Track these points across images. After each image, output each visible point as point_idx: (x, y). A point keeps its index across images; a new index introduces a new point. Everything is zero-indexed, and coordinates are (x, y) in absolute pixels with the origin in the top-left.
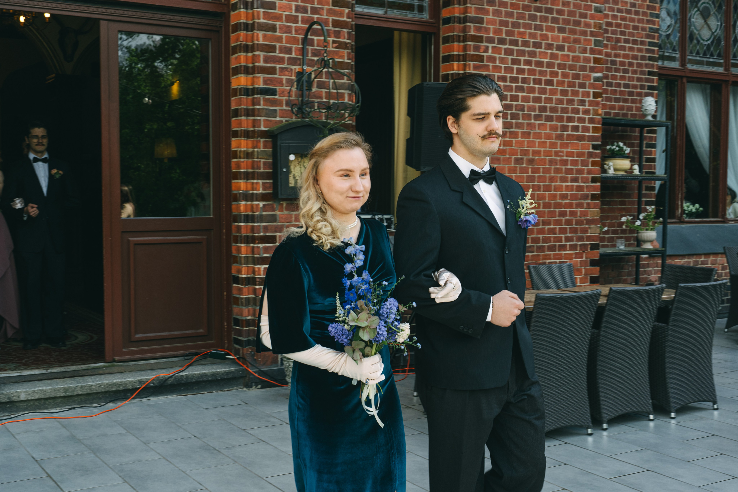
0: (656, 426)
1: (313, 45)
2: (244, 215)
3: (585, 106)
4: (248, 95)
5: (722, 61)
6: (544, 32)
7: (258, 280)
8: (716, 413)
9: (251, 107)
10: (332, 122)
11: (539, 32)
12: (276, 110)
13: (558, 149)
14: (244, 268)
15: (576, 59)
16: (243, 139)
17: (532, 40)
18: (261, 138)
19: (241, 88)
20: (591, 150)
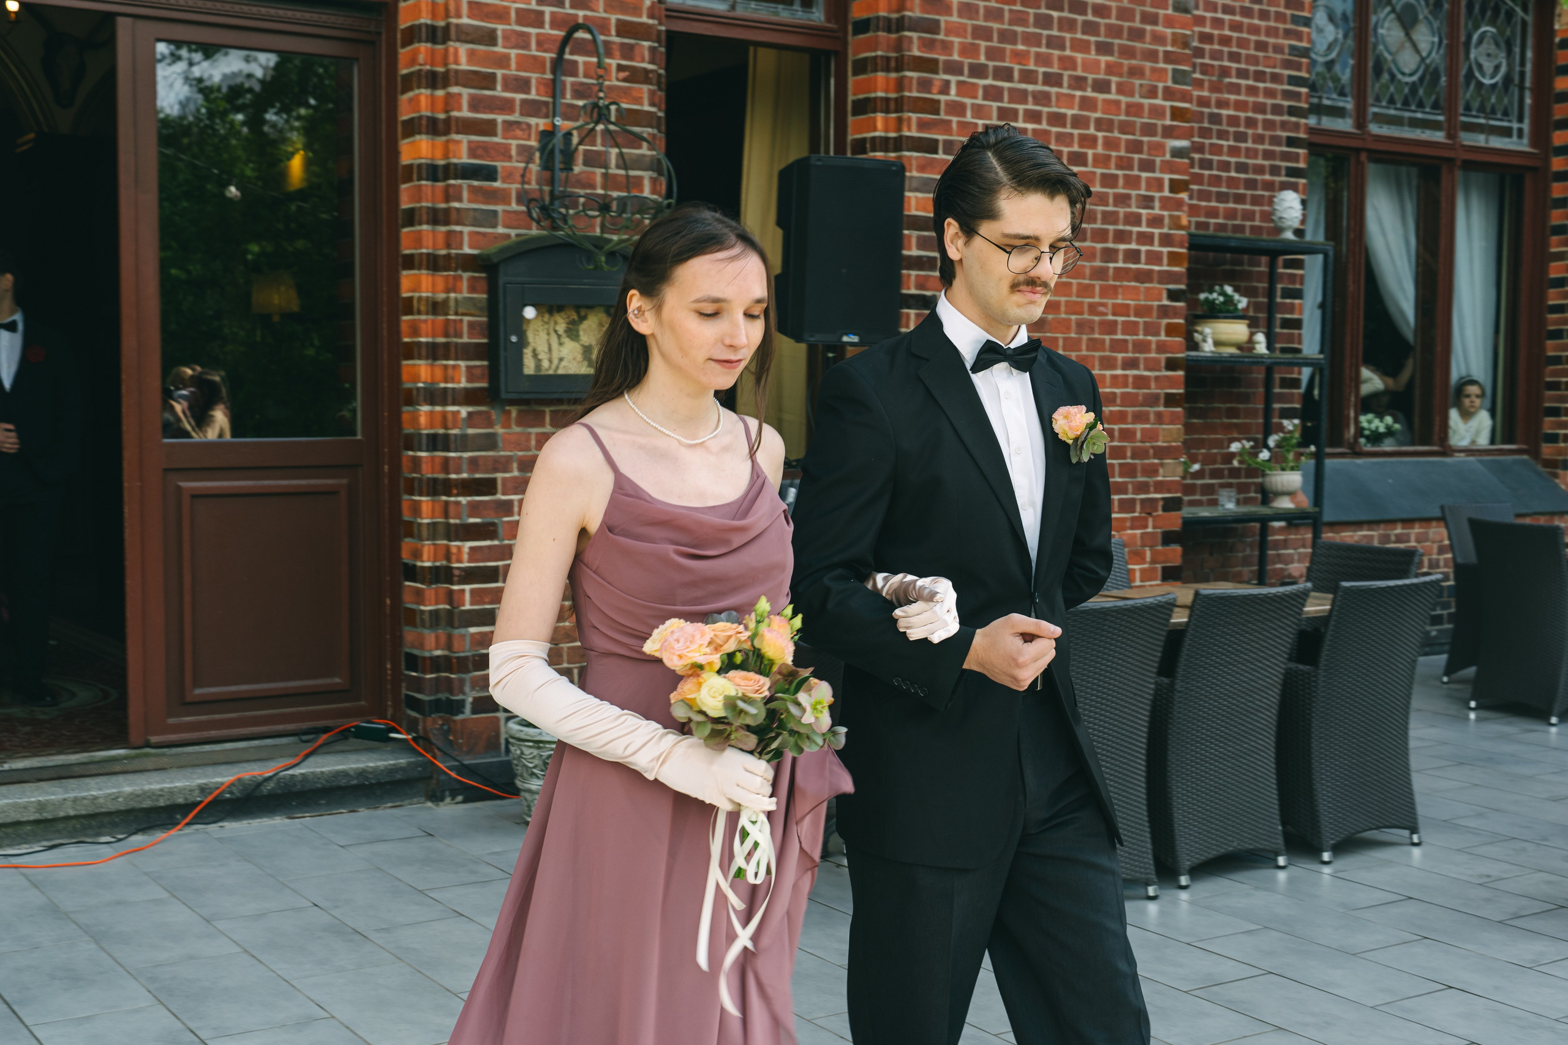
0: (1291, 881)
1: (575, 75)
2: (428, 435)
3: (1152, 208)
4: (435, 179)
5: (1441, 118)
6: (1068, 52)
7: (456, 572)
8: (1416, 852)
9: (443, 206)
10: (615, 238)
11: (1056, 53)
12: (495, 212)
13: (1097, 300)
14: (427, 547)
15: (1134, 109)
16: (424, 272)
17: (1042, 70)
18: (464, 270)
19: (420, 166)
20: (1166, 302)
